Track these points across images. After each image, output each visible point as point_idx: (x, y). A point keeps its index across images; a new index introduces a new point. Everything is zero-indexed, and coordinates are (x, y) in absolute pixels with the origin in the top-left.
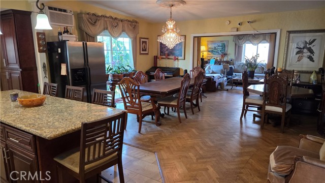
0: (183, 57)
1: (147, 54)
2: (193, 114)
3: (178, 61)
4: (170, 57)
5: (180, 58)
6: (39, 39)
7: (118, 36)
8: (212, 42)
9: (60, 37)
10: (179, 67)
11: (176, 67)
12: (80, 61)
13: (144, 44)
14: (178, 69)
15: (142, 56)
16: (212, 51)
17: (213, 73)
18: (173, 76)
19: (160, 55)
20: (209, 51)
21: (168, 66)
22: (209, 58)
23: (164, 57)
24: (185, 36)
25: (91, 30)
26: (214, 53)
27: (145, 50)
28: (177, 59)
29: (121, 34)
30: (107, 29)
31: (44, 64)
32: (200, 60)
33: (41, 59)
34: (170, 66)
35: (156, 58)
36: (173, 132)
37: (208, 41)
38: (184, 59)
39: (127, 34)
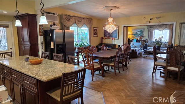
0: (117, 38)
1: (97, 36)
2: (124, 70)
3: (115, 40)
4: (110, 38)
5: (115, 38)
6: (40, 29)
7: (82, 27)
8: (135, 29)
9: (51, 28)
10: (115, 43)
11: (114, 43)
12: (61, 40)
13: (95, 31)
14: (115, 45)
15: (94, 37)
17: (135, 47)
18: (112, 49)
19: (105, 37)
20: (133, 35)
21: (109, 43)
22: (133, 39)
23: (107, 38)
24: (119, 26)
25: (67, 23)
26: (136, 35)
27: (96, 34)
28: (114, 39)
29: (83, 25)
30: (75, 23)
31: (42, 42)
32: (127, 39)
33: (41, 39)
34: (110, 43)
35: (102, 38)
36: (112, 81)
37: (132, 29)
38: (118, 39)
39: (86, 25)
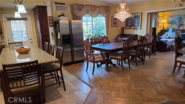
0: (139, 28)
1: (117, 26)
3: (137, 30)
4: (132, 28)
5: (138, 28)
7: (96, 16)
8: (172, 16)
9: (59, 18)
10: (137, 34)
11: (135, 34)
13: (115, 20)
15: (113, 28)
16: (171, 23)
19: (126, 27)
20: (169, 23)
21: (130, 34)
22: (168, 28)
23: (128, 28)
24: (142, 13)
25: (78, 14)
26: (173, 24)
27: (116, 24)
28: (136, 29)
29: (97, 15)
30: (88, 12)
31: (52, 33)
34: (132, 34)
35: (123, 29)
37: (168, 16)
38: (141, 29)
39: (102, 14)
